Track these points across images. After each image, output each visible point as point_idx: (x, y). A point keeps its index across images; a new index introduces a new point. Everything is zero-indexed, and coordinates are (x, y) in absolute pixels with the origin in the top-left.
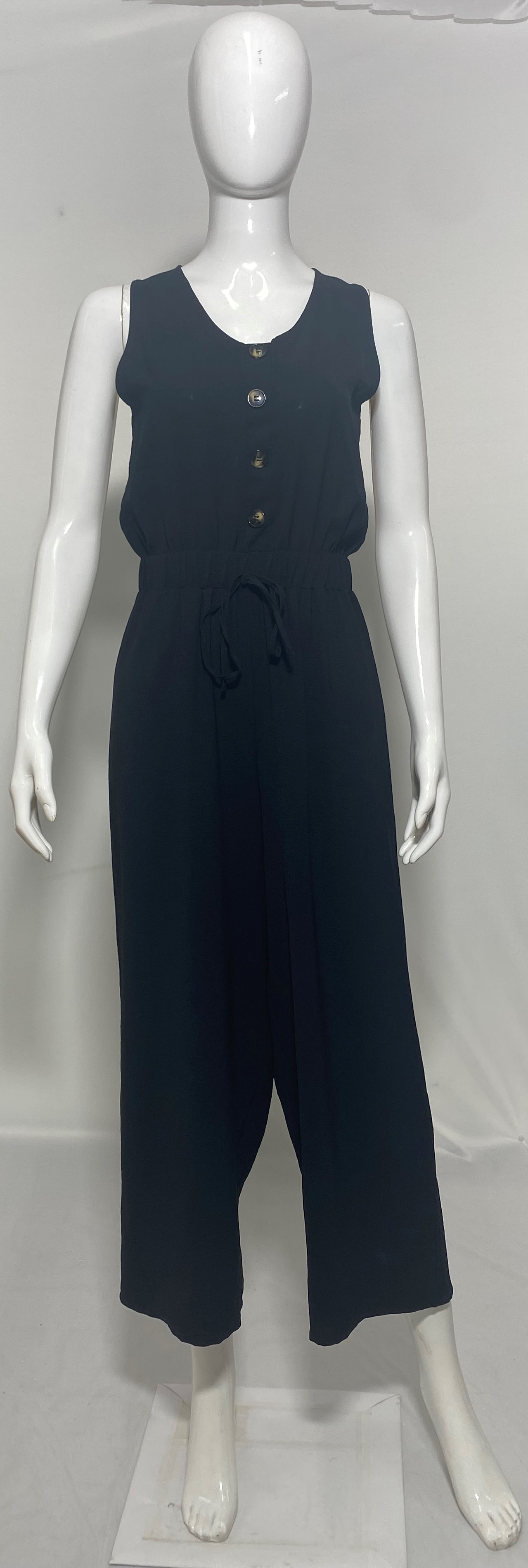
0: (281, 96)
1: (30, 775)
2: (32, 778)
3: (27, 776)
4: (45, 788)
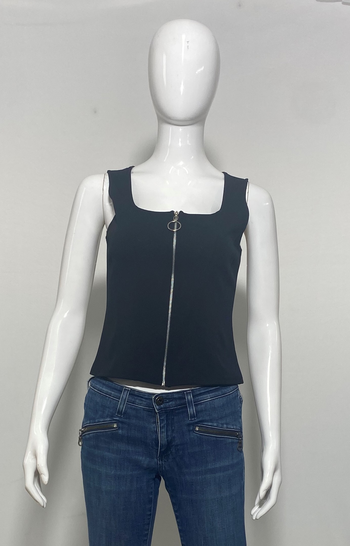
0: (199, 70)
1: (35, 457)
2: (36, 458)
3: (33, 457)
4: (42, 465)
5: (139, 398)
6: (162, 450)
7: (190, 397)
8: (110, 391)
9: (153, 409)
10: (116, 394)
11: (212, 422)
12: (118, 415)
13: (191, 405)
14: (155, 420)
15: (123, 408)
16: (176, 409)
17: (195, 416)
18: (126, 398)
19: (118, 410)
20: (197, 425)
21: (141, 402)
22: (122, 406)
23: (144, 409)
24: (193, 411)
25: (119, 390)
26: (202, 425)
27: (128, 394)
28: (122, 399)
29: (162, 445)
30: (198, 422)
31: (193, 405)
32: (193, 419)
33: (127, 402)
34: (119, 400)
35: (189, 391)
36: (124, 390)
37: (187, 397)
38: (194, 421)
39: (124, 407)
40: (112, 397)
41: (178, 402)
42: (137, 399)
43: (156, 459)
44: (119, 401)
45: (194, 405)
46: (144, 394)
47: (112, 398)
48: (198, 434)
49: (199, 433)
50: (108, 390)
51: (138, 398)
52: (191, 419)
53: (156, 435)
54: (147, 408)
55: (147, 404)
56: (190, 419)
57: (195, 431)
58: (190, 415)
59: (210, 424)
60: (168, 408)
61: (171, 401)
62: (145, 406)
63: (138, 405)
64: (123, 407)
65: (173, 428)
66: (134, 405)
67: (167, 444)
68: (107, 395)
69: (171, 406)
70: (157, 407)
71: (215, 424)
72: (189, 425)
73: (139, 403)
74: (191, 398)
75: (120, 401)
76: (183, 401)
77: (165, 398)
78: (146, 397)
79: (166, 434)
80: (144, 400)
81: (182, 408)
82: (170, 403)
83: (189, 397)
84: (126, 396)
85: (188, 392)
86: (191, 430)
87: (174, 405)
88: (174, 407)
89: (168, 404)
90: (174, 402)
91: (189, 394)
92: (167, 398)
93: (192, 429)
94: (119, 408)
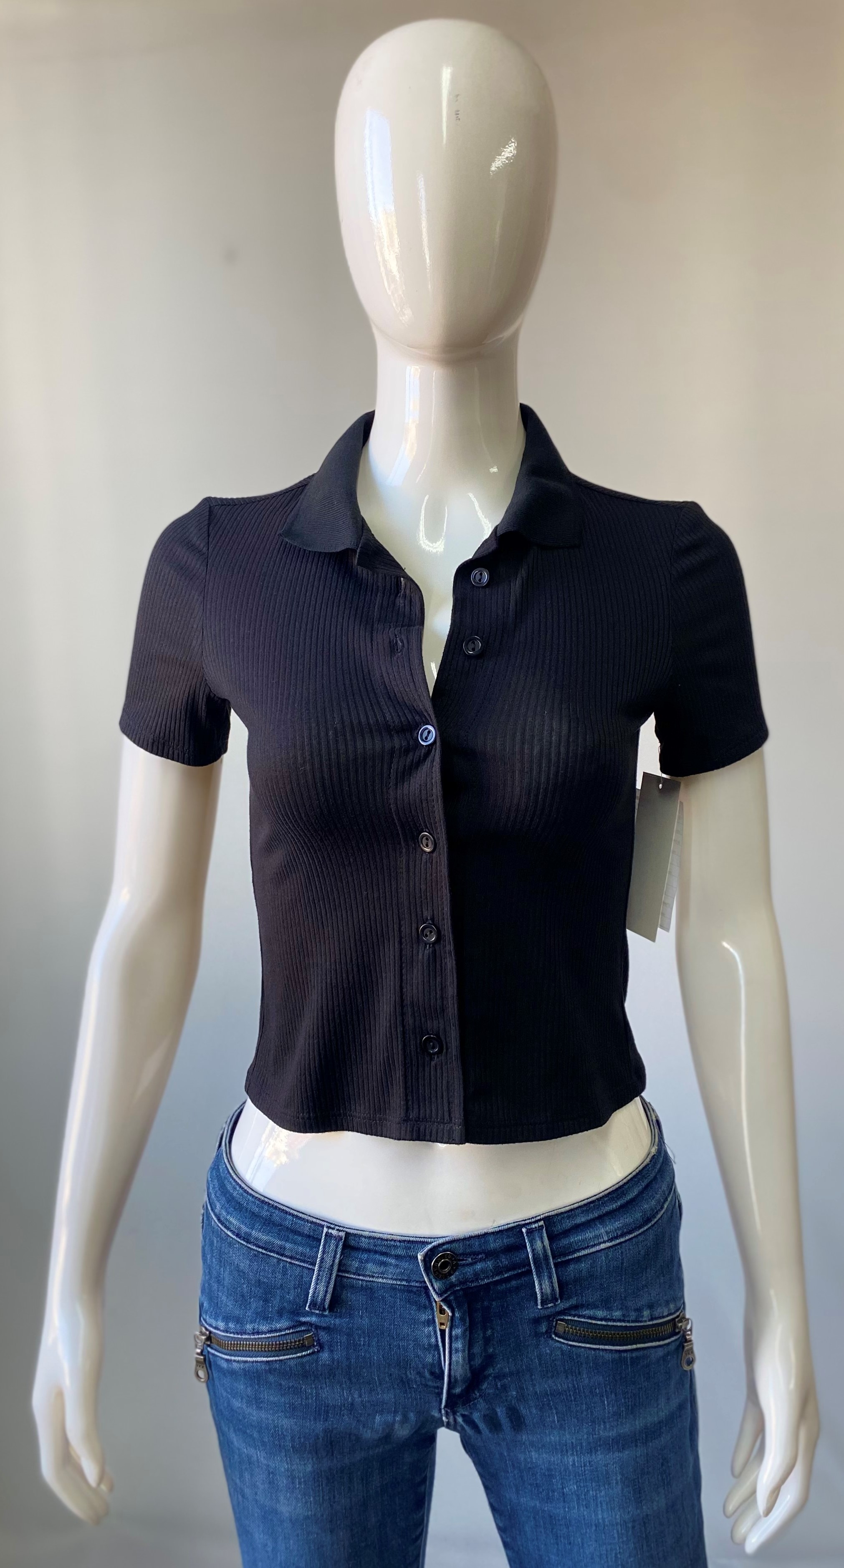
5: (377, 1257)
6: (454, 1392)
7: (542, 1244)
8: (280, 1243)
9: (423, 1285)
10: (300, 1249)
11: (609, 1309)
12: (313, 1311)
13: (544, 1267)
14: (430, 1317)
15: (326, 1292)
16: (496, 1283)
17: (555, 1294)
18: (334, 1261)
19: (313, 1296)
20: (562, 1318)
21: (382, 1269)
22: (321, 1288)
23: (393, 1288)
24: (552, 1282)
25: (309, 1236)
26: (576, 1319)
27: (340, 1247)
28: (320, 1267)
29: (456, 1380)
30: (565, 1309)
31: (553, 1267)
32: (549, 1305)
33: (339, 1270)
34: (311, 1267)
35: (536, 1225)
36: (326, 1235)
37: (532, 1246)
38: (553, 1310)
39: (330, 1290)
40: (286, 1256)
41: (504, 1261)
42: (367, 1261)
43: (437, 1411)
44: (314, 1270)
45: (556, 1265)
46: (392, 1243)
47: (289, 1260)
48: (564, 1343)
49: (566, 1342)
50: (273, 1240)
51: (372, 1256)
52: (545, 1306)
53: (434, 1356)
54: (404, 1283)
55: (402, 1274)
56: (539, 1307)
57: (553, 1336)
58: (542, 1296)
59: (600, 1313)
60: (472, 1282)
61: (481, 1261)
62: (395, 1277)
63: (373, 1277)
64: (327, 1287)
65: (489, 1332)
66: (361, 1278)
67: (469, 1375)
68: (272, 1254)
69: (482, 1276)
70: (436, 1287)
71: (617, 1314)
72: (537, 1321)
73: (374, 1273)
74: (544, 1246)
75: (316, 1268)
76: (517, 1257)
77: (461, 1251)
78: (399, 1252)
79: (466, 1355)
80: (393, 1261)
81: (517, 1276)
82: (478, 1266)
83: (538, 1245)
84: (335, 1257)
85: (533, 1226)
86: (542, 1333)
87: (491, 1270)
88: (493, 1277)
89: (469, 1271)
90: (490, 1264)
91: (536, 1234)
92: (468, 1251)
93: (544, 1330)
94: (314, 1293)
